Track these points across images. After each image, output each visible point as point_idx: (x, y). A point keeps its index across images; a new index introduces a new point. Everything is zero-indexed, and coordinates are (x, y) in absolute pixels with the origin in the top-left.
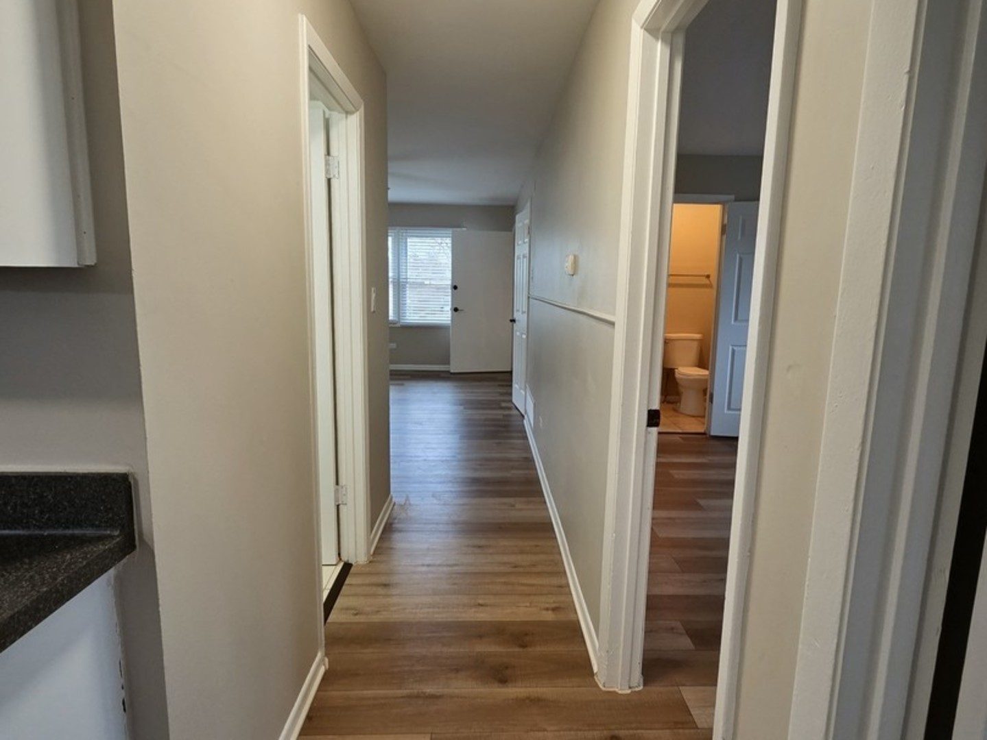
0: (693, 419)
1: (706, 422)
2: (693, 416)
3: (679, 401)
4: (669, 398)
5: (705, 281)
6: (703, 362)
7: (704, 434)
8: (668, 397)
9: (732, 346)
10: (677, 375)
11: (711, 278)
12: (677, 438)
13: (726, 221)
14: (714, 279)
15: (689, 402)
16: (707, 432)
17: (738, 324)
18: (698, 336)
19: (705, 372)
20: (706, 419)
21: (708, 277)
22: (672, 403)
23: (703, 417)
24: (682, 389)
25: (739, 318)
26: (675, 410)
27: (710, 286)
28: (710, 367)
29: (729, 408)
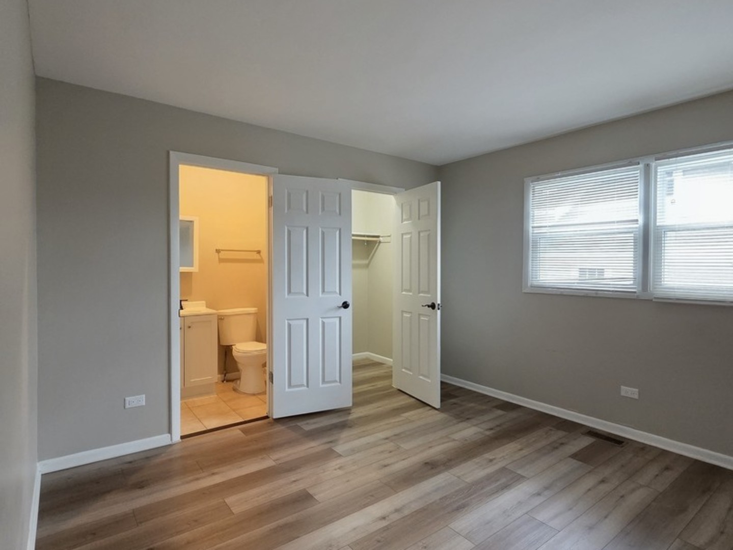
0: (254, 398)
1: (267, 401)
2: (254, 395)
3: (239, 379)
4: (229, 376)
5: (256, 256)
6: (260, 337)
7: (267, 417)
8: (227, 375)
9: (288, 320)
10: (235, 353)
11: (261, 254)
12: (236, 432)
13: (272, 194)
14: (265, 255)
15: (249, 380)
16: (270, 416)
17: (291, 297)
18: (253, 310)
19: (262, 347)
20: (267, 396)
21: (259, 252)
22: (232, 381)
23: (264, 393)
24: (240, 366)
25: (292, 291)
26: (235, 390)
27: (261, 261)
28: (267, 341)
29: (290, 386)
